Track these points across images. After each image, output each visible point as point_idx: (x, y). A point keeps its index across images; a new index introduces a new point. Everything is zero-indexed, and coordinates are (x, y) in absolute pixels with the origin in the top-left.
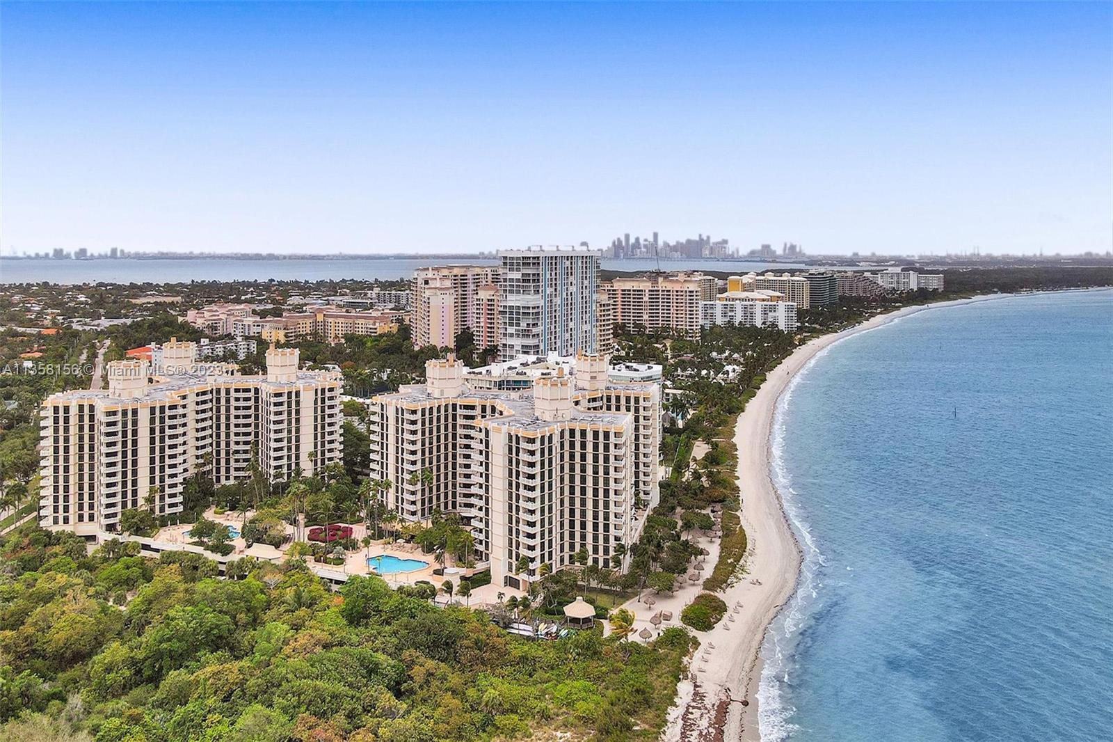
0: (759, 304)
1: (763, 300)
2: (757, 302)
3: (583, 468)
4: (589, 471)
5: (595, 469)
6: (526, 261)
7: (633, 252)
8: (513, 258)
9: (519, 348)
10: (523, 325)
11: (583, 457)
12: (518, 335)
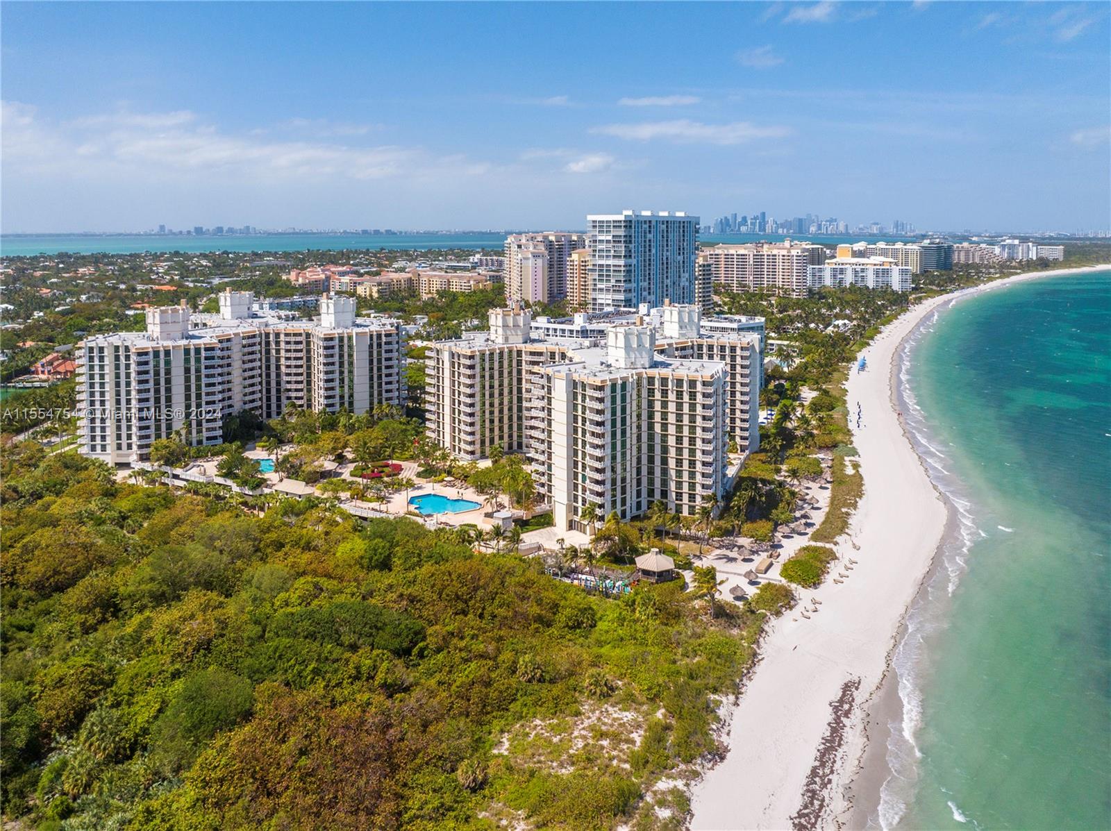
0: (871, 268)
1: (875, 265)
2: (868, 266)
3: (664, 416)
4: (672, 419)
5: (679, 418)
6: (617, 225)
7: (739, 228)
8: (603, 222)
9: (610, 302)
10: (613, 282)
11: (665, 404)
12: (608, 290)
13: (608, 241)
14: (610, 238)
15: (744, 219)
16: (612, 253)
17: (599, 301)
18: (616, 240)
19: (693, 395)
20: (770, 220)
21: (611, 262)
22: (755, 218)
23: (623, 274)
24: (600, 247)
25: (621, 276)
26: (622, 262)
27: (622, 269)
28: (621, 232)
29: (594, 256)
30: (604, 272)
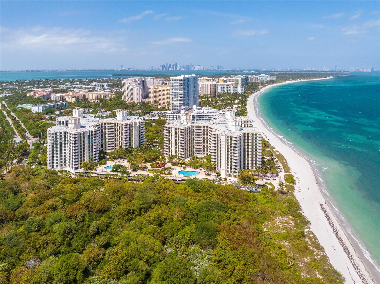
1: (232, 85)
2: (230, 86)
3: (248, 143)
4: (250, 144)
5: (252, 144)
6: (180, 80)
7: (168, 69)
8: (175, 79)
9: (178, 104)
10: (179, 98)
11: (248, 140)
12: (178, 100)
13: (177, 85)
14: (178, 84)
15: (170, 65)
16: (179, 89)
17: (174, 104)
18: (180, 85)
19: (256, 138)
20: (179, 66)
21: (178, 92)
22: (174, 65)
23: (182, 95)
24: (174, 87)
25: (182, 96)
26: (182, 92)
27: (182, 94)
28: (182, 82)
29: (173, 90)
30: (176, 95)
